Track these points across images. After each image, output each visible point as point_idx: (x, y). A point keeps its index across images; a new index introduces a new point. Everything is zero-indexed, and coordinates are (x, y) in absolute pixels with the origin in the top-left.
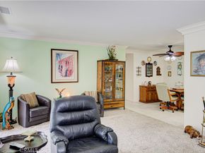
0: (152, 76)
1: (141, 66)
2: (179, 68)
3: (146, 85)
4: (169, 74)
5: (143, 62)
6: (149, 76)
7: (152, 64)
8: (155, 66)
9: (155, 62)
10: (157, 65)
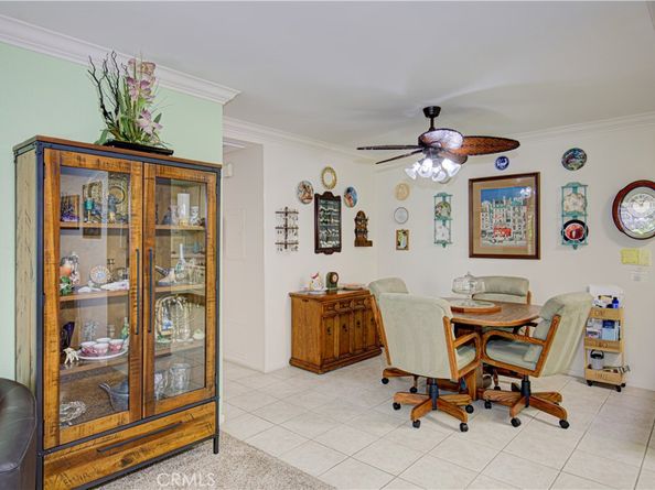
0: (338, 249)
1: (295, 204)
2: (438, 216)
3: (320, 289)
4: (402, 240)
5: (305, 187)
6: (328, 251)
7: (338, 199)
8: (351, 206)
9: (349, 190)
10: (355, 202)
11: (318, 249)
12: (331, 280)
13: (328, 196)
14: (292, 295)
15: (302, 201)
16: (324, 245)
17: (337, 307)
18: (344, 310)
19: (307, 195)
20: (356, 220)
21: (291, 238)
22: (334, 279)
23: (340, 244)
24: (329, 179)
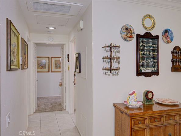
0: (156, 73)
5: (127, 29)
6: (147, 75)
7: (157, 37)
8: (168, 43)
9: (166, 31)
10: (172, 40)
11: (139, 73)
12: (148, 97)
13: (148, 36)
14: (115, 106)
15: (125, 40)
16: (144, 70)
17: (148, 121)
18: (154, 124)
19: (129, 35)
20: (172, 52)
21: (115, 65)
22: (150, 96)
23: (158, 70)
24: (148, 23)
